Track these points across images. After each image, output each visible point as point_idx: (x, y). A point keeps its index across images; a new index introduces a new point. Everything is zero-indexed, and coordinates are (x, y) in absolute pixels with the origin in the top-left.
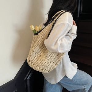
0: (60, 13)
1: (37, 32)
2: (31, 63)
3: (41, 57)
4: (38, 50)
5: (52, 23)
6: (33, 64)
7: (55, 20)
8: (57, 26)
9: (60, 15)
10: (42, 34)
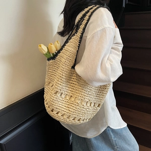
0: (88, 11)
1: (53, 54)
2: (57, 113)
3: (73, 99)
4: (64, 88)
5: (78, 33)
6: (60, 114)
7: (82, 27)
8: (93, 37)
9: (90, 16)
10: (65, 57)
